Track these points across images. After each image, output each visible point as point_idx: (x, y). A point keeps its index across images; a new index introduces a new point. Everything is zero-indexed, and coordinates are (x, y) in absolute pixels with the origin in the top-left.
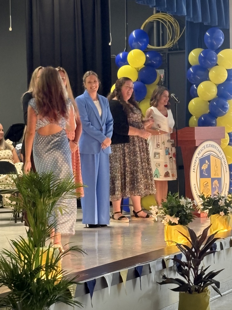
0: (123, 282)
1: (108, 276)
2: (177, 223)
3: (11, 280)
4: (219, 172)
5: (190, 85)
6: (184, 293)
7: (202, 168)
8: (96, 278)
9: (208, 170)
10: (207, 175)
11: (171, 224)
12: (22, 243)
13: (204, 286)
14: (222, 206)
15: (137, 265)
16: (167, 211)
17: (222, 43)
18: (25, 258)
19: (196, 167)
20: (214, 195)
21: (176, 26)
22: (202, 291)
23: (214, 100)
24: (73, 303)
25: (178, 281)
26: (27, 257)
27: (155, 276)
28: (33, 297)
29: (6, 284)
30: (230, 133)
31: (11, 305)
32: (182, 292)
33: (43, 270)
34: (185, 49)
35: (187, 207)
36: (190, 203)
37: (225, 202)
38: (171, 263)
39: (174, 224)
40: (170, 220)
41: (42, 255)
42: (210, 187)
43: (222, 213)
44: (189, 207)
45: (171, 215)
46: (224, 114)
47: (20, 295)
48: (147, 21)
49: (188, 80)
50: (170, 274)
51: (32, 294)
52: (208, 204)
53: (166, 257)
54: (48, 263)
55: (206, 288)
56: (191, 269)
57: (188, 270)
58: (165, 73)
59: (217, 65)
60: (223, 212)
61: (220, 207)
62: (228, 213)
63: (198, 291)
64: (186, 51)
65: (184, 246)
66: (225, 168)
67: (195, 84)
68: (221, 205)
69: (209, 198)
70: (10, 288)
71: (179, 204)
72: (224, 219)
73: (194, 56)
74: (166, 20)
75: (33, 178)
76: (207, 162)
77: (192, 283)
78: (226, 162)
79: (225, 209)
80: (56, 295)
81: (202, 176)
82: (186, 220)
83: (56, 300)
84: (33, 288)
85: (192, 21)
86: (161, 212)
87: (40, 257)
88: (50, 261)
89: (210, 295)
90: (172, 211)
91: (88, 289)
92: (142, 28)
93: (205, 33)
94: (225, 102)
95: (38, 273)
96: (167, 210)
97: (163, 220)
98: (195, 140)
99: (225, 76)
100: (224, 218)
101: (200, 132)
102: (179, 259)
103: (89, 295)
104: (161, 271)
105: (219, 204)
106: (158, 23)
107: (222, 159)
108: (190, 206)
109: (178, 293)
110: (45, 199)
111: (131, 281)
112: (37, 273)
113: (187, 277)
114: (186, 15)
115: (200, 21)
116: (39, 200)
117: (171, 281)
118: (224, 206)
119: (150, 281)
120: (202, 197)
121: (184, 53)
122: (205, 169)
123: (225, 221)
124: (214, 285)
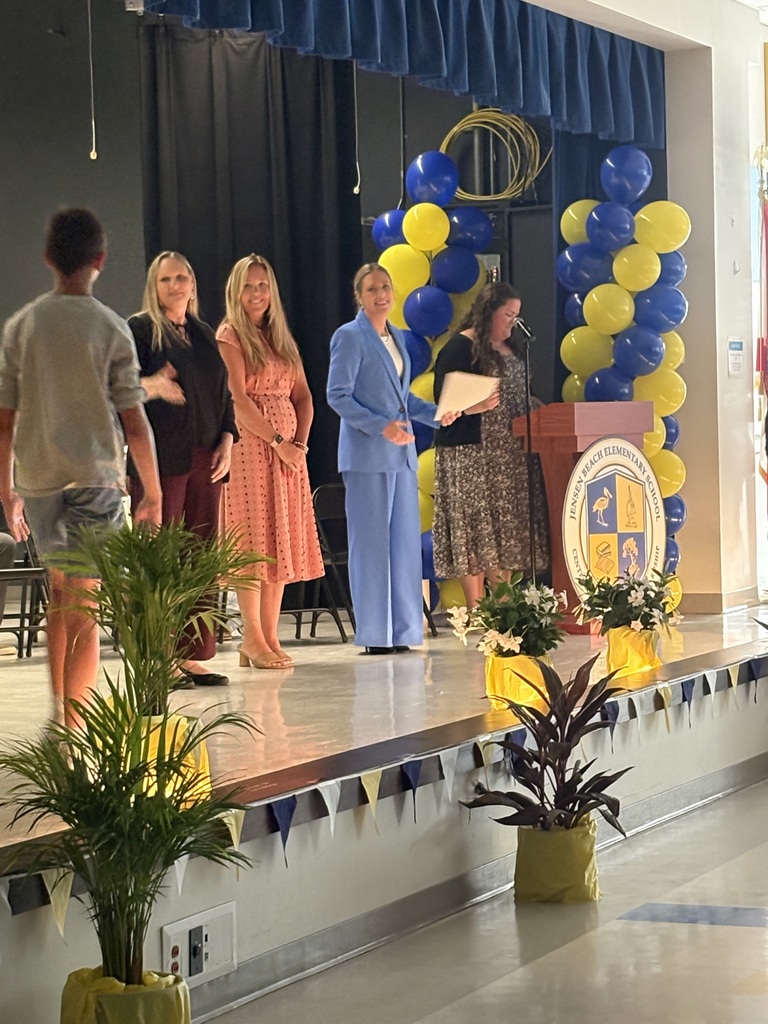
0: (368, 802)
1: (329, 790)
2: (517, 651)
3: (69, 799)
4: (638, 519)
5: (564, 295)
6: (528, 830)
7: (595, 508)
8: (297, 793)
9: (611, 513)
10: (606, 525)
11: (501, 652)
12: (97, 707)
13: (581, 812)
14: (636, 607)
15: (406, 760)
16: (491, 620)
17: (646, 184)
18: (105, 744)
19: (578, 505)
20: (619, 578)
21: (531, 141)
22: (576, 824)
23: (626, 332)
24: (227, 856)
25: (513, 798)
26: (111, 741)
27: (456, 787)
28: (123, 844)
29: (55, 810)
30: (668, 417)
31: (71, 863)
32: (524, 827)
33: (150, 775)
34: (551, 203)
35: (542, 609)
36: (551, 599)
37: (646, 597)
38: (496, 754)
39: (510, 653)
40: (498, 644)
41: (147, 738)
42: (614, 557)
43: (637, 625)
44: (547, 611)
45: (502, 631)
46: (652, 369)
47: (90, 838)
48: (455, 129)
49: (559, 283)
50: (494, 781)
51: (121, 834)
52: (601, 601)
53: (482, 739)
54: (164, 758)
55: (585, 816)
56: (548, 767)
57: (539, 770)
58: (501, 263)
59: (634, 242)
60: (639, 621)
61: (631, 609)
62: (654, 623)
63: (565, 824)
64: (554, 206)
65: (531, 710)
66: (653, 507)
67: (577, 293)
68: (634, 605)
69: (604, 586)
70: (67, 819)
71: (522, 601)
72: (643, 638)
73: (574, 219)
74: (507, 126)
75: (134, 541)
76: (606, 491)
77: (551, 805)
78: (657, 491)
79: (645, 613)
80: (186, 838)
81: (593, 528)
82: (540, 643)
83: (184, 849)
84: (124, 821)
85: (567, 129)
86: (476, 623)
87: (143, 742)
88: (167, 752)
89: (595, 834)
90: (504, 619)
91: (276, 820)
92: (443, 149)
93: (603, 160)
94: (653, 336)
95: (139, 783)
96: (492, 617)
97: (481, 643)
98: (576, 437)
99: (655, 271)
100: (641, 636)
101: (586, 415)
102: (518, 743)
103: (279, 834)
104: (470, 774)
105: (630, 601)
106: (485, 133)
107: (647, 484)
108: (549, 607)
109: (513, 831)
110: (165, 593)
111: (390, 801)
112: (136, 781)
113: (536, 787)
114: (549, 113)
115: (588, 129)
116: (149, 595)
117: (497, 798)
118: (642, 606)
119: (442, 799)
120: (588, 584)
121: (551, 209)
122: (601, 510)
123: (645, 643)
124: (604, 807)
